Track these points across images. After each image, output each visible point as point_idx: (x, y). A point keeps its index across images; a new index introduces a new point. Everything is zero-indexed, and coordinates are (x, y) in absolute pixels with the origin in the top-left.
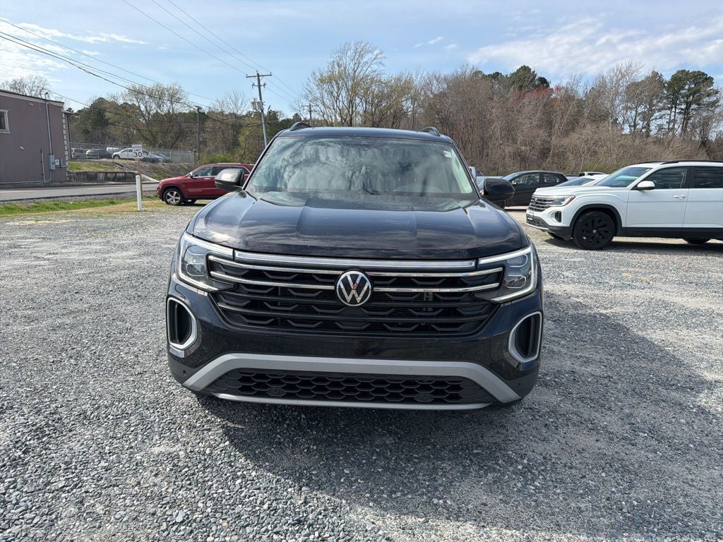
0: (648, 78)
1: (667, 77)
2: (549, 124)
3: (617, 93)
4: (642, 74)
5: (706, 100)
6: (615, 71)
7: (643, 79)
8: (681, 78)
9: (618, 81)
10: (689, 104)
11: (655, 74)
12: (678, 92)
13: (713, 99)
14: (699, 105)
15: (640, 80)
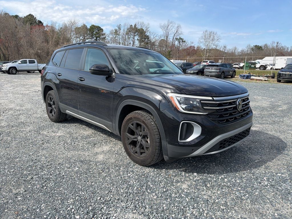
0: (82, 26)
1: (89, 27)
2: (47, 41)
3: (72, 31)
4: (80, 24)
5: (102, 37)
6: (70, 22)
7: (80, 26)
8: (93, 27)
9: (71, 26)
10: (97, 37)
11: (84, 25)
12: (93, 33)
13: (104, 36)
14: (100, 38)
15: (79, 27)
